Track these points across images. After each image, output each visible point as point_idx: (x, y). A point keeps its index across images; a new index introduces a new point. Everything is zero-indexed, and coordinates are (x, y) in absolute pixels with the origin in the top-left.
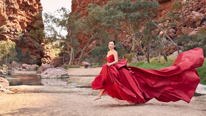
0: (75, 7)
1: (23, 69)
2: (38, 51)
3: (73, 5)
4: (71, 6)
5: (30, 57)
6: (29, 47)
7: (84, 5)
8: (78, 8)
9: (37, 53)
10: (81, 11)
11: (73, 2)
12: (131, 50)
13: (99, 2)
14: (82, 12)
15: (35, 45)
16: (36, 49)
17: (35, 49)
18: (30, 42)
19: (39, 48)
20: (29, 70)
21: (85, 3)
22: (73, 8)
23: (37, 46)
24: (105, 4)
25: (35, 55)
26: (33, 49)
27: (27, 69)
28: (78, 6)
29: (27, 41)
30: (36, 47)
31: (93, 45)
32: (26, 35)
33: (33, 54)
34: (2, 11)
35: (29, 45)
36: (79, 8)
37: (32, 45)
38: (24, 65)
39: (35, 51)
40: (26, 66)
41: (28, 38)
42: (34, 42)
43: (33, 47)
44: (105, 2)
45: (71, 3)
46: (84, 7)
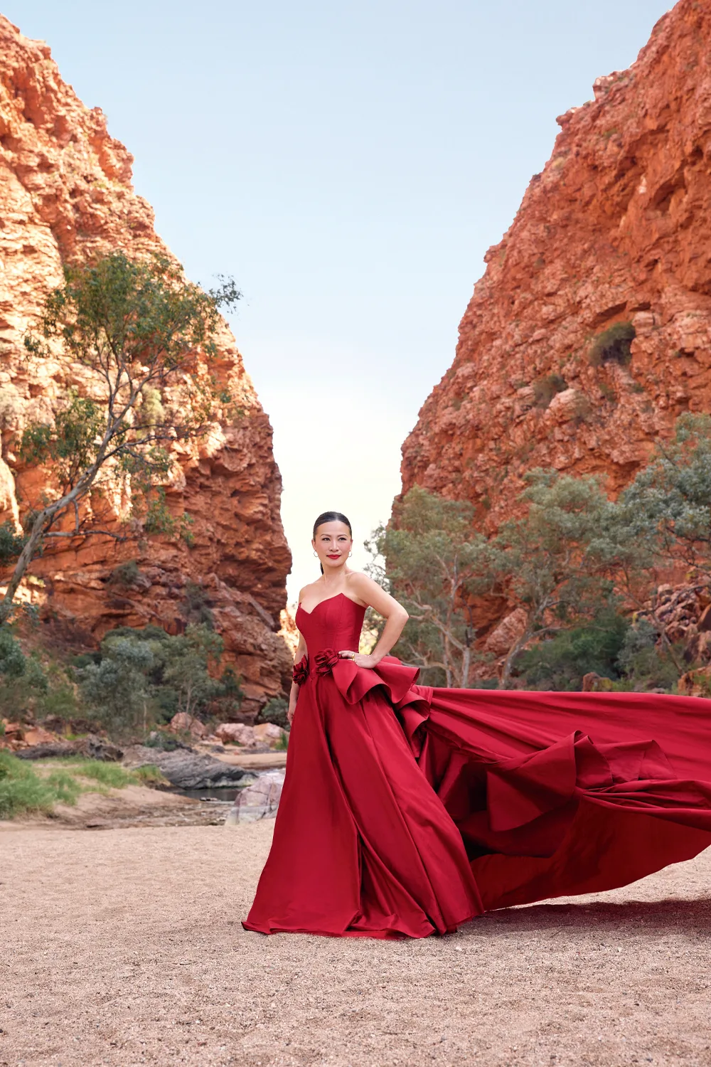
0: (416, 471)
1: (225, 743)
2: (273, 666)
3: (410, 464)
4: (399, 466)
5: (241, 690)
6: (233, 651)
7: (457, 463)
8: (431, 476)
9: (267, 673)
10: (445, 486)
11: (407, 448)
12: (697, 651)
13: (523, 448)
14: (449, 493)
15: (260, 639)
16: (264, 657)
17: (259, 655)
18: (238, 627)
19: (274, 651)
20: (253, 749)
21: (461, 455)
22: (407, 476)
23: (268, 645)
24: (550, 453)
25: (258, 683)
26: (249, 658)
27: (243, 745)
28: (432, 466)
29: (226, 624)
30: (264, 647)
31: (507, 633)
32: (220, 600)
33: (253, 678)
34: (117, 499)
35: (233, 641)
36: (436, 473)
37: (245, 641)
38: (229, 728)
39: (260, 664)
40: (241, 732)
41: (227, 609)
42: (253, 628)
43: (251, 649)
44: (548, 448)
45: (401, 452)
46: (457, 470)
